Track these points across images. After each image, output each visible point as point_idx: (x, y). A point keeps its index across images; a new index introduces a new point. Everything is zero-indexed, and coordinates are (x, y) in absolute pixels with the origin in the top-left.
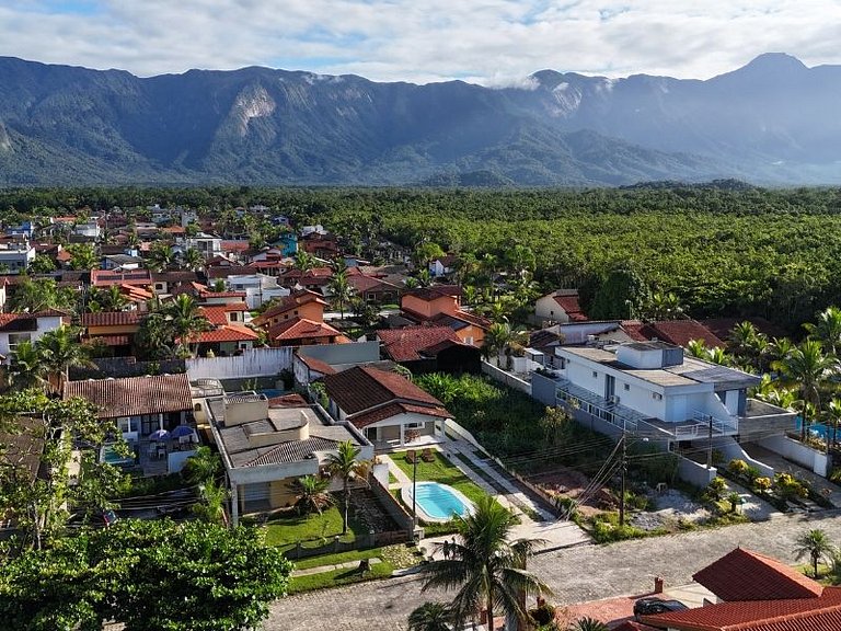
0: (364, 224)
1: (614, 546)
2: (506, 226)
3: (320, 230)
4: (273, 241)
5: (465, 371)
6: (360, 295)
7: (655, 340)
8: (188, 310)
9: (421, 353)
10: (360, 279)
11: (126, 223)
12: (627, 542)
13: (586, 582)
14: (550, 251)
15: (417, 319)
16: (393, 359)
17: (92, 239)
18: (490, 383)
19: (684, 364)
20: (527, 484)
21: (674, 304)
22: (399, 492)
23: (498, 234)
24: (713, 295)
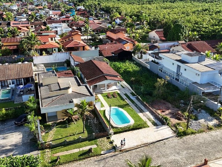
0: (96, 6)
1: (185, 138)
2: (138, 6)
3: (83, 8)
4: (68, 11)
5: (127, 59)
6: (93, 31)
7: (195, 52)
8: (34, 38)
9: (112, 53)
10: (93, 25)
11: (26, 5)
12: (189, 136)
13: (176, 158)
14: (152, 15)
15: (111, 40)
16: (103, 56)
17: (15, 10)
18: (136, 64)
19: (205, 61)
20: (150, 108)
21: (196, 35)
22: (104, 111)
23: (136, 9)
24: (207, 31)
